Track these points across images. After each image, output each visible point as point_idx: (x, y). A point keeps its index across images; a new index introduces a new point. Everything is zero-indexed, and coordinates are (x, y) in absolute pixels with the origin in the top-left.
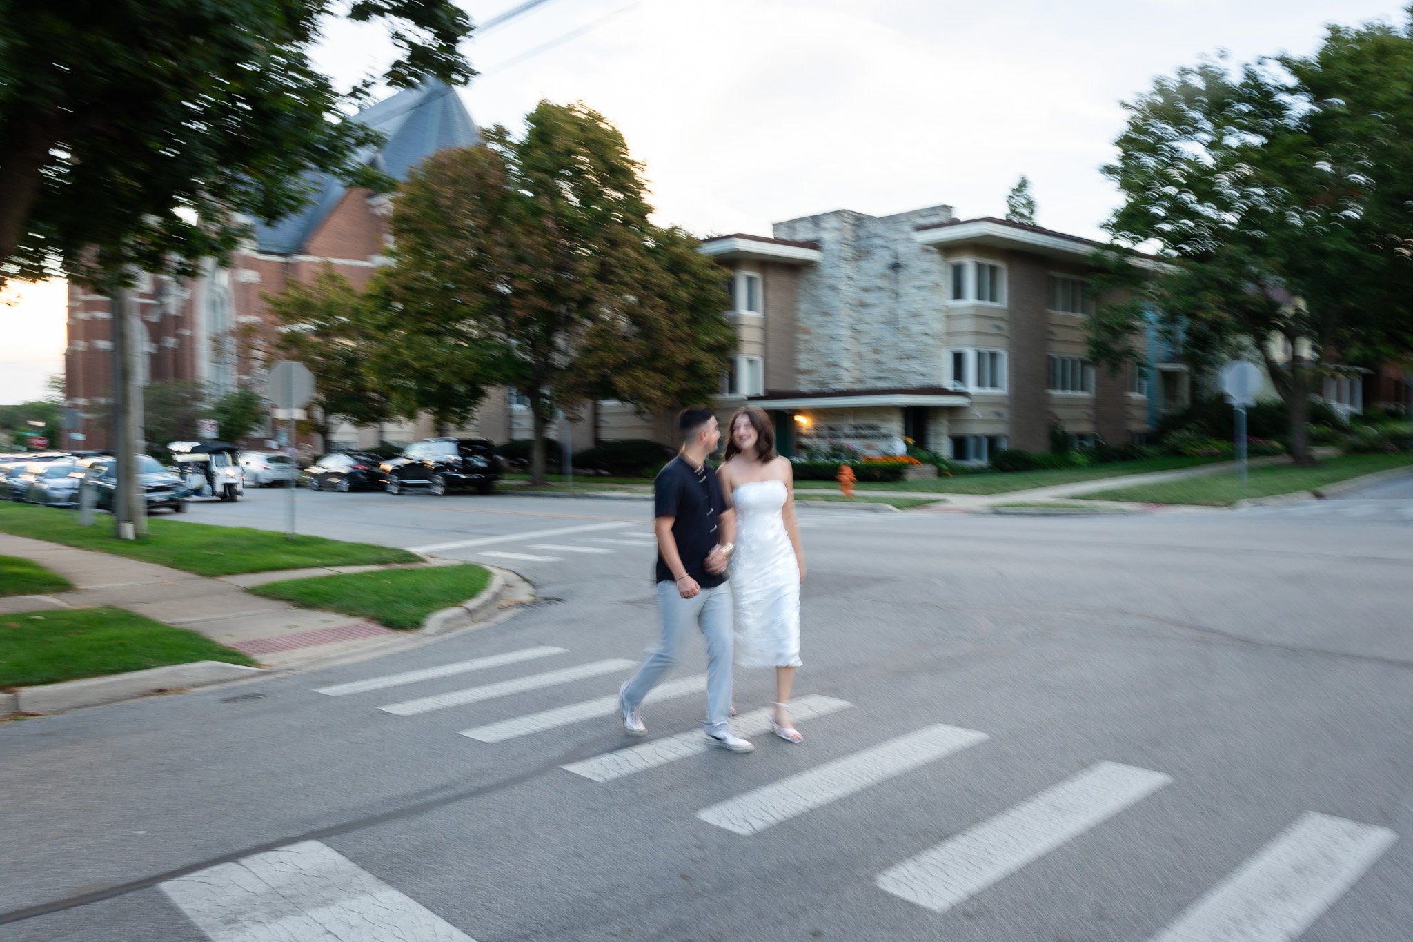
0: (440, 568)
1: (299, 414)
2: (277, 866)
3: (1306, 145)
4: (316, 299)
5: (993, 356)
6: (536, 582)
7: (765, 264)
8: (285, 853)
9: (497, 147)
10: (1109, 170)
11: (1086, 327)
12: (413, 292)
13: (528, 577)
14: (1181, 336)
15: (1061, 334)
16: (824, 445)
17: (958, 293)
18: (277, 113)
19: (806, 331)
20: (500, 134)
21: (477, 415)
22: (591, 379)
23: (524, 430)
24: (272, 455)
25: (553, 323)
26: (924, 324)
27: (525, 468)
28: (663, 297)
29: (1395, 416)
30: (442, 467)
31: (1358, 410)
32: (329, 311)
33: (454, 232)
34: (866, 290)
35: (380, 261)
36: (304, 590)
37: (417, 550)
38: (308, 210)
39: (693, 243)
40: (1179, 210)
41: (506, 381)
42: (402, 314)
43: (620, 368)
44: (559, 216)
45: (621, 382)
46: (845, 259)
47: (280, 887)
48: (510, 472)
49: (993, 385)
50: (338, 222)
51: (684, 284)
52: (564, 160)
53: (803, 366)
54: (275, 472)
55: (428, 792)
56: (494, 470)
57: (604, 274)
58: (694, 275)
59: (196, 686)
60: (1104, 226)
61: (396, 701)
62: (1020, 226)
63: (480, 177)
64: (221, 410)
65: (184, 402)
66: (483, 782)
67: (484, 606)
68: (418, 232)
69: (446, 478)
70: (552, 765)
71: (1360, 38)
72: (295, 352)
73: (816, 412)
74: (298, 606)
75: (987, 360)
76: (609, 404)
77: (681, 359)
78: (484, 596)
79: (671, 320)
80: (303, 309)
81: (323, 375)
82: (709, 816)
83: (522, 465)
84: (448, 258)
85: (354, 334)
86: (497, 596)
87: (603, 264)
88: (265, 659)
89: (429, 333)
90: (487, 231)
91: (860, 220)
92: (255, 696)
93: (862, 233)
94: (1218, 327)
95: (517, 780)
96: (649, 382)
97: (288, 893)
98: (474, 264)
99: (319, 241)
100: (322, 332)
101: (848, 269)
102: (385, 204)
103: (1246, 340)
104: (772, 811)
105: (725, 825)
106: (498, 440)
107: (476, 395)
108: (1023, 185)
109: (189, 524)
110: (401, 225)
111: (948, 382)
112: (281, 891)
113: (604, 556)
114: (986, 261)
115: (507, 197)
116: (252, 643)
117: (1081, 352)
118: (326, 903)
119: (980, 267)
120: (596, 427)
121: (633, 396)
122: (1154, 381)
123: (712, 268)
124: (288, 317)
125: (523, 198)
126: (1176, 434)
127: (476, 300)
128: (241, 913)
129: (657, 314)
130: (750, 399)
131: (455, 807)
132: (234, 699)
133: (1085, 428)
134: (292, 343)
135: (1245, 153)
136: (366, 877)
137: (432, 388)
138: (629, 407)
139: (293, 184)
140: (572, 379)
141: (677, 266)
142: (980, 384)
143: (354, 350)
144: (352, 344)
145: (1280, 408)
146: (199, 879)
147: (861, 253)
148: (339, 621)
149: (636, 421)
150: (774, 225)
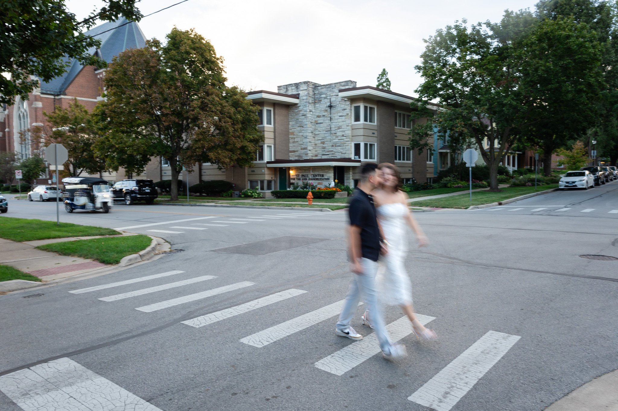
0: (127, 237)
1: (61, 168)
2: (48, 369)
3: (497, 60)
4: (70, 115)
5: (371, 145)
6: (172, 243)
7: (275, 104)
8: (51, 364)
9: (154, 49)
10: (418, 68)
11: (409, 134)
12: (116, 113)
13: (168, 240)
14: (447, 138)
15: (399, 137)
16: (300, 183)
17: (357, 119)
18: (48, 29)
19: (293, 133)
20: (156, 43)
21: (145, 169)
22: (198, 154)
23: (168, 175)
24: (49, 186)
25: (180, 129)
26: (342, 131)
27: (168, 193)
28: (230, 118)
29: (530, 171)
30: (130, 192)
31: (516, 168)
32: (76, 121)
33: (134, 87)
34: (318, 116)
35: (100, 99)
36: (63, 247)
37: (118, 229)
38: (65, 75)
39: (244, 95)
40: (446, 86)
41: (159, 154)
42: (110, 123)
43: (210, 149)
44: (183, 81)
45: (211, 155)
46: (309, 103)
47: (48, 379)
48: (161, 194)
49: (371, 158)
50: (80, 80)
51: (239, 112)
52: (185, 56)
53: (291, 149)
54: (50, 194)
55: (120, 335)
56: (154, 193)
57: (203, 107)
58: (243, 108)
59: (10, 291)
60: (416, 91)
61: (105, 296)
62: (382, 90)
63: (147, 62)
64: (24, 166)
65: (8, 162)
66: (145, 330)
67: (148, 253)
68: (117, 86)
69: (131, 197)
70: (176, 321)
71: (517, 16)
72: (59, 139)
73: (297, 169)
74: (60, 255)
75: (369, 147)
76: (206, 165)
77: (238, 145)
78: (148, 249)
79: (233, 128)
80: (64, 120)
81: (73, 151)
82: (244, 340)
83: (167, 191)
84: (132, 98)
85: (88, 131)
86: (154, 249)
87: (202, 102)
88: (44, 278)
89: (123, 132)
90: (150, 86)
91: (316, 86)
92: (39, 295)
93: (316, 92)
94: (461, 134)
95: (161, 328)
96: (224, 155)
97: (52, 381)
98: (144, 101)
99: (71, 89)
100: (72, 130)
101: (311, 107)
102: (102, 73)
103: (473, 140)
104: (271, 337)
105: (251, 344)
106: (156, 180)
107: (146, 160)
108: (384, 73)
109: (7, 218)
110: (110, 82)
111: (353, 157)
112: (49, 380)
113: (203, 231)
114: (369, 106)
115: (158, 72)
116: (38, 271)
117: (407, 144)
118: (71, 384)
119: (366, 108)
120: (200, 175)
121: (217, 161)
122: (436, 156)
123: (251, 105)
124: (56, 124)
125: (166, 72)
126: (446, 179)
127: (146, 118)
128: (30, 391)
129: (227, 125)
130: (268, 163)
131: (132, 341)
132: (29, 297)
133: (410, 176)
134: (58, 135)
135: (472, 63)
136: (90, 372)
137: (125, 157)
138: (215, 166)
139: (57, 63)
140: (189, 153)
141: (236, 104)
142: (366, 157)
143: (88, 139)
144: (86, 136)
145: (486, 167)
146: (9, 377)
147: (316, 101)
148: (80, 261)
149: (219, 172)
150: (278, 87)
